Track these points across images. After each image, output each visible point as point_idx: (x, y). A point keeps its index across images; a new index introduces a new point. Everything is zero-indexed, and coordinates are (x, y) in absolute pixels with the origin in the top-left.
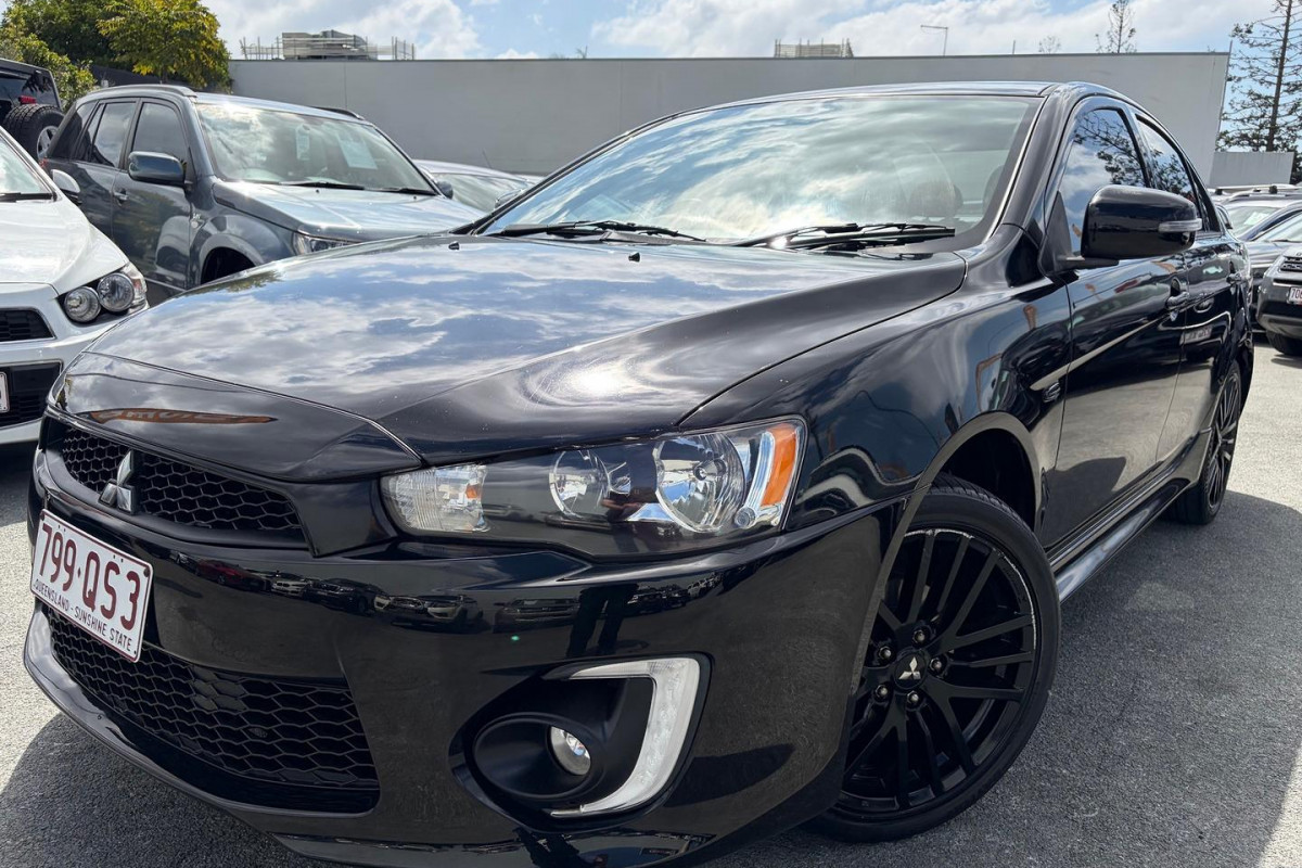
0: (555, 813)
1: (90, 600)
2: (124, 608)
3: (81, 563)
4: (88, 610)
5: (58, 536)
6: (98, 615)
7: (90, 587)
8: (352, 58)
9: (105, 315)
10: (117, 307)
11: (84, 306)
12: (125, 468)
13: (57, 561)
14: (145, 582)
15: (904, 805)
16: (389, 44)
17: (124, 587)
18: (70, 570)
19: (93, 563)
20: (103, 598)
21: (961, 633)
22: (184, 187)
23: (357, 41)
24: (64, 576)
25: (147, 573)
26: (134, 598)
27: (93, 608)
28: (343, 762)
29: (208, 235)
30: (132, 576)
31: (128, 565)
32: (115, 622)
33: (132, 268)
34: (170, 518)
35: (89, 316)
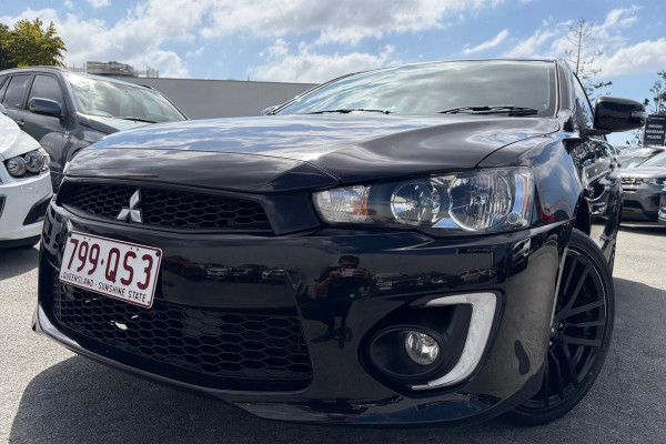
0: (415, 387)
1: (111, 277)
2: (140, 277)
3: (104, 255)
4: (110, 283)
5: (85, 244)
6: (118, 284)
7: (112, 268)
8: (125, 76)
9: (28, 174)
10: (34, 170)
11: (17, 168)
12: (135, 198)
13: (83, 259)
14: (156, 260)
15: (547, 405)
16: (145, 69)
17: (139, 265)
18: (95, 262)
19: (114, 255)
20: (122, 274)
21: (573, 307)
22: (60, 117)
23: (128, 67)
24: (89, 266)
25: (158, 254)
26: (148, 271)
27: (114, 281)
28: (282, 363)
29: (72, 144)
30: (146, 257)
31: (141, 252)
32: (133, 286)
33: (42, 150)
34: (169, 224)
35: (19, 173)
